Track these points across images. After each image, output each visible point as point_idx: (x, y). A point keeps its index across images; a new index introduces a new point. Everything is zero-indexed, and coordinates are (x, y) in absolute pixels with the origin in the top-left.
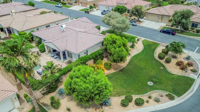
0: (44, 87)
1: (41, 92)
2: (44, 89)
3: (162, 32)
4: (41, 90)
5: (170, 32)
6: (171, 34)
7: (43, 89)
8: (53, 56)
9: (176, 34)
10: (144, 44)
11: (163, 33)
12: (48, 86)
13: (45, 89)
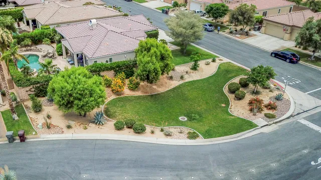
0: (31, 87)
1: (27, 91)
2: (31, 88)
3: (273, 55)
4: (28, 89)
5: (287, 56)
6: (288, 60)
7: (29, 88)
8: (69, 62)
9: (301, 62)
10: (219, 68)
11: (275, 57)
12: (38, 87)
13: (33, 90)
